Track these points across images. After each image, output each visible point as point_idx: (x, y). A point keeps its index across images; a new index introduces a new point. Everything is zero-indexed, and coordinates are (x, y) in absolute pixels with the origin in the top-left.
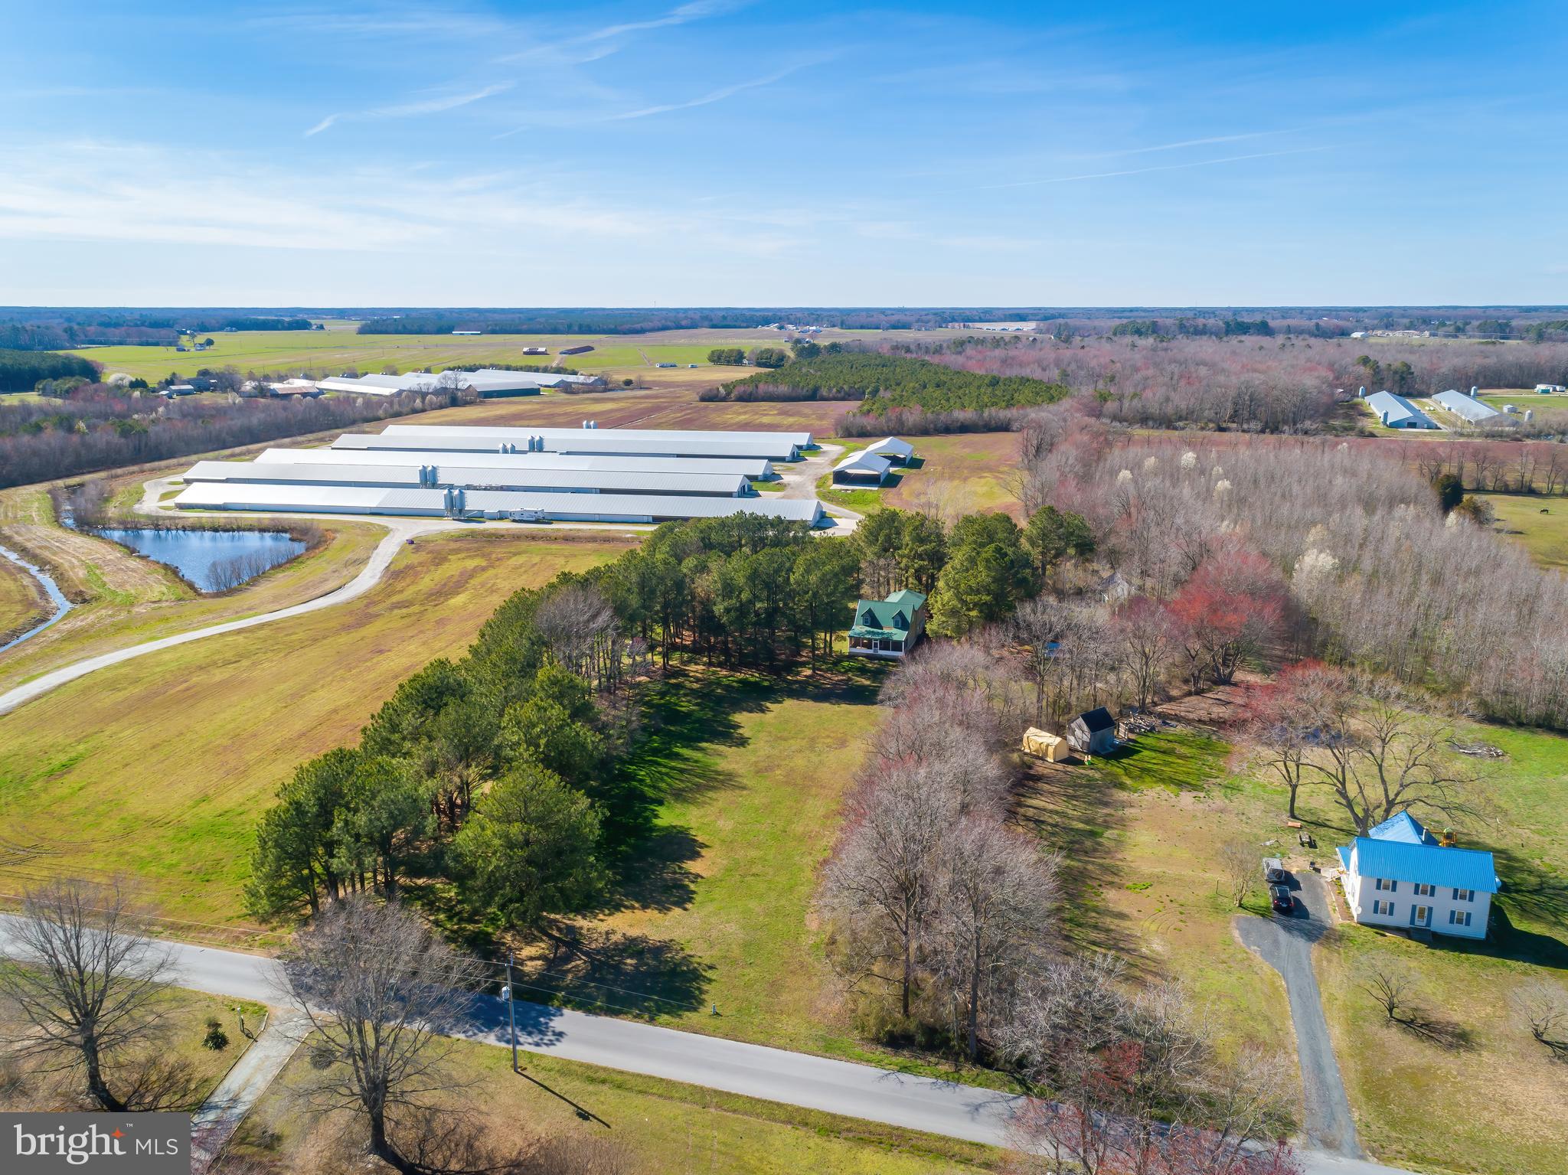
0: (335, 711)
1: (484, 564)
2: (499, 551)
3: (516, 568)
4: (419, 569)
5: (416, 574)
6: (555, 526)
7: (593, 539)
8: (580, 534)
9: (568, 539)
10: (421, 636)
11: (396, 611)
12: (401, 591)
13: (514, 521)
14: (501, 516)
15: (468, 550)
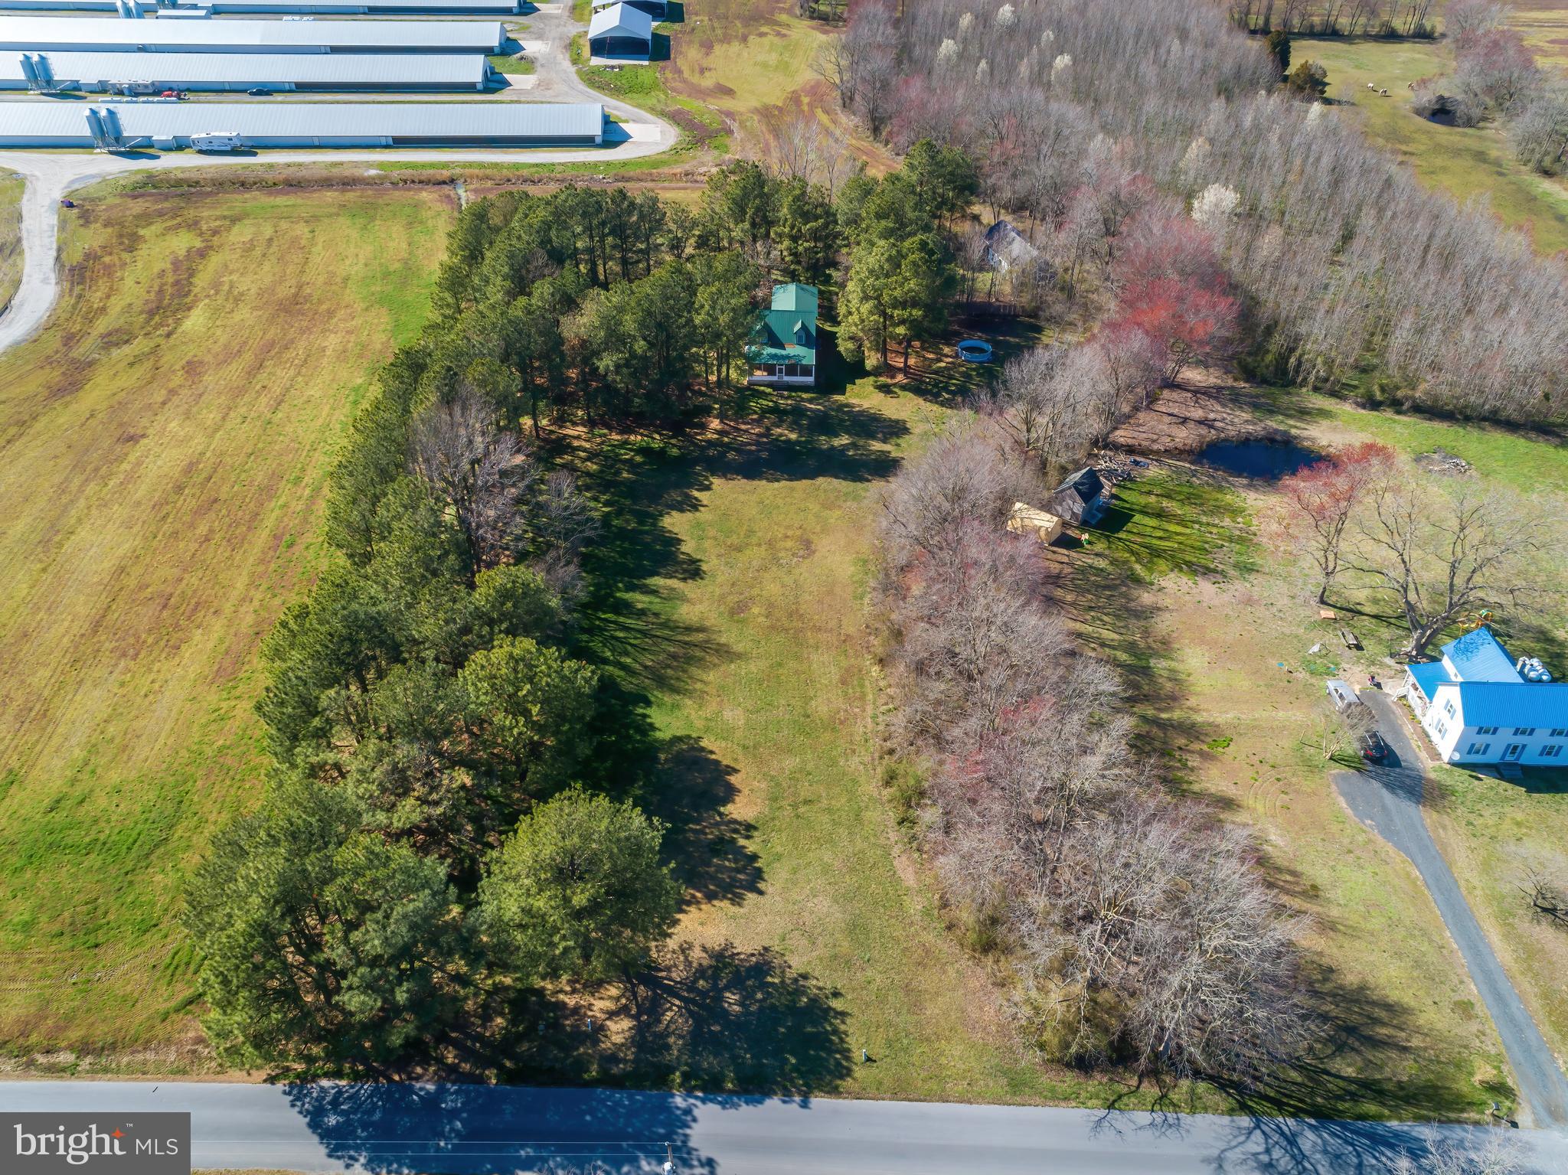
0: (122, 570)
1: (198, 243)
2: (208, 214)
3: (249, 248)
4: (107, 259)
5: (109, 271)
6: (264, 158)
7: (327, 183)
8: (304, 173)
9: (294, 184)
10: (176, 400)
11: (116, 353)
12: (103, 310)
13: (201, 152)
14: (180, 145)
15: (161, 214)
